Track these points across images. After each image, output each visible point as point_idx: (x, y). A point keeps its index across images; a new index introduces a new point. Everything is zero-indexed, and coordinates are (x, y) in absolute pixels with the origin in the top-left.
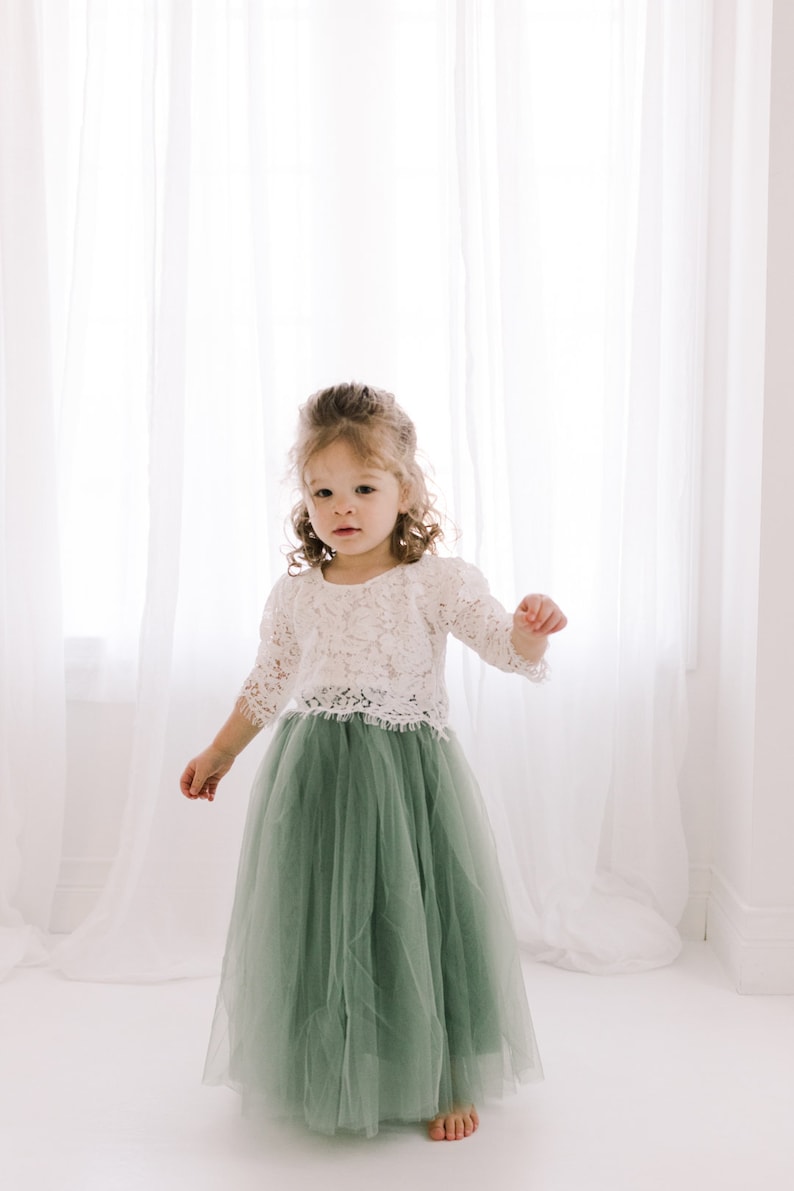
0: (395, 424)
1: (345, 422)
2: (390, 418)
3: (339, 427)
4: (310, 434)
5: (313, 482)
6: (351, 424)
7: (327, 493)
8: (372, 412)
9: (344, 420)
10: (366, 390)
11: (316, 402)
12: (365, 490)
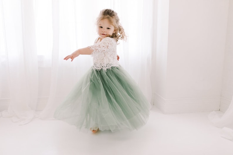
0: (116, 19)
1: (108, 16)
2: (116, 17)
3: (107, 16)
4: (102, 16)
5: (100, 25)
6: (109, 16)
7: (102, 27)
8: (113, 15)
9: (108, 15)
10: (113, 11)
11: (104, 11)
12: (108, 28)
